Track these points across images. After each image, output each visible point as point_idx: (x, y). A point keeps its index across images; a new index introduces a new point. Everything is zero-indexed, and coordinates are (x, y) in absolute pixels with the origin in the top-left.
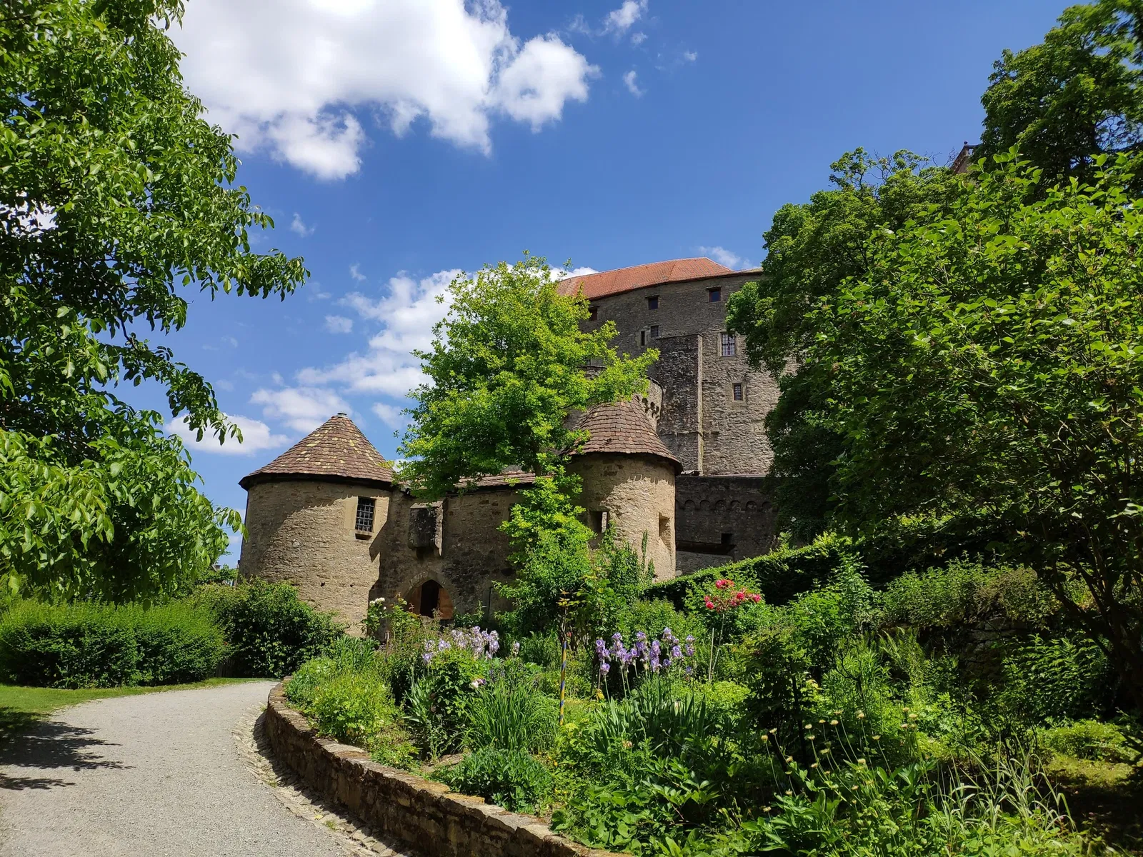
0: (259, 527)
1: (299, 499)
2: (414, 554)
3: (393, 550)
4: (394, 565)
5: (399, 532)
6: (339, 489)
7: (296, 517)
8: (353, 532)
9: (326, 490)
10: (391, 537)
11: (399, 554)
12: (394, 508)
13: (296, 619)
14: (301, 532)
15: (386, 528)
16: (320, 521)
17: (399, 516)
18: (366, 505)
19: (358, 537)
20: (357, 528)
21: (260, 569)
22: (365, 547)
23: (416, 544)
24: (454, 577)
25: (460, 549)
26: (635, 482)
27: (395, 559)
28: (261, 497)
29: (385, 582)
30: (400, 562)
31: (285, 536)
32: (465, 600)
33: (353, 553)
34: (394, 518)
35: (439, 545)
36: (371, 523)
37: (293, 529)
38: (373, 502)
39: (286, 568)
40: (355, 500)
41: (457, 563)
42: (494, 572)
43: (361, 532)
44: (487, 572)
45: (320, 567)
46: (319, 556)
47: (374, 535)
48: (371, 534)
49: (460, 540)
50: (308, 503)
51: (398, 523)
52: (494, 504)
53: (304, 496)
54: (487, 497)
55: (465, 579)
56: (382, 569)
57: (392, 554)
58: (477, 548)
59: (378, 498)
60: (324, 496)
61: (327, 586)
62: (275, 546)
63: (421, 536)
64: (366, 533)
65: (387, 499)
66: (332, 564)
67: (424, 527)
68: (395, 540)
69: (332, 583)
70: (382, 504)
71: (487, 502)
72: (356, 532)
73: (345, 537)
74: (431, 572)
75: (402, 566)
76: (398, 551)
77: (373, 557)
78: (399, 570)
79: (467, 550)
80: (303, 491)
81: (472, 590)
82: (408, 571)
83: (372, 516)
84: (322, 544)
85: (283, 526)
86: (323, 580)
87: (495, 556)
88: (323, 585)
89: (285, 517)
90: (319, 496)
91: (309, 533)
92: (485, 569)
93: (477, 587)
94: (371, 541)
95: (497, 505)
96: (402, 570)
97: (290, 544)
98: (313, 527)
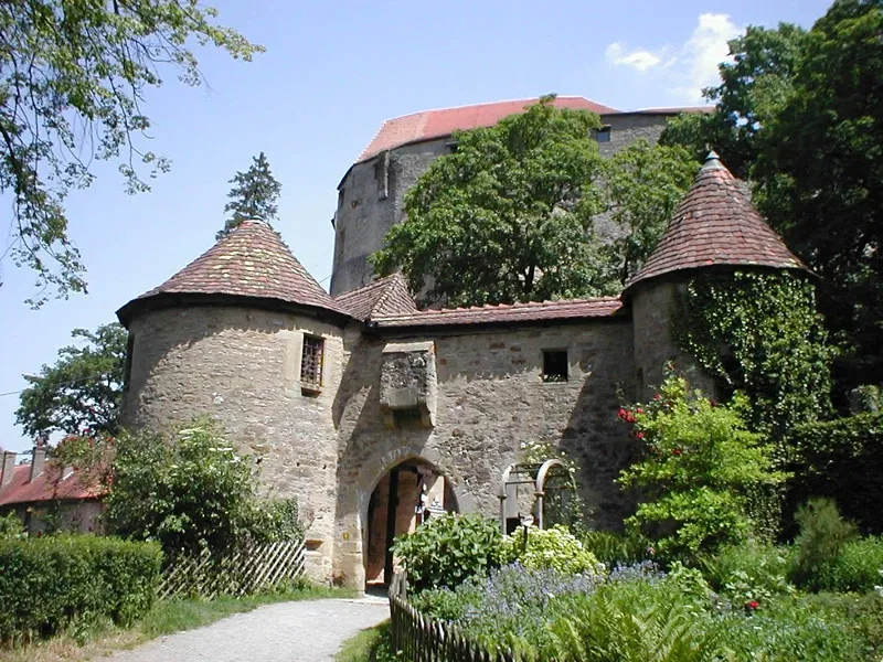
2: (390, 420)
6: (277, 320)
8: (299, 385)
9: (258, 320)
11: (359, 420)
14: (225, 381)
16: (253, 367)
18: (313, 345)
19: (306, 393)
20: (302, 380)
22: (313, 409)
24: (455, 455)
25: (462, 414)
27: (353, 427)
29: (339, 460)
31: (200, 387)
32: (476, 489)
33: (299, 417)
36: (320, 373)
37: (212, 377)
38: (321, 342)
40: (299, 336)
41: (459, 434)
43: (309, 386)
45: (254, 434)
46: (253, 419)
47: (324, 389)
48: (320, 389)
49: (461, 401)
50: (234, 339)
52: (513, 349)
54: (501, 338)
57: (348, 419)
59: (327, 336)
60: (258, 329)
61: (265, 463)
63: (402, 393)
64: (316, 388)
65: (340, 339)
66: (271, 431)
68: (353, 400)
69: (272, 460)
70: (333, 344)
71: (502, 346)
72: (302, 384)
73: (288, 391)
76: (356, 415)
79: (472, 416)
80: (227, 322)
82: (376, 446)
83: (321, 362)
84: (257, 402)
85: (197, 373)
86: (260, 455)
88: (259, 461)
91: (237, 383)
95: (520, 350)
96: (366, 444)
97: (209, 398)
98: (243, 375)
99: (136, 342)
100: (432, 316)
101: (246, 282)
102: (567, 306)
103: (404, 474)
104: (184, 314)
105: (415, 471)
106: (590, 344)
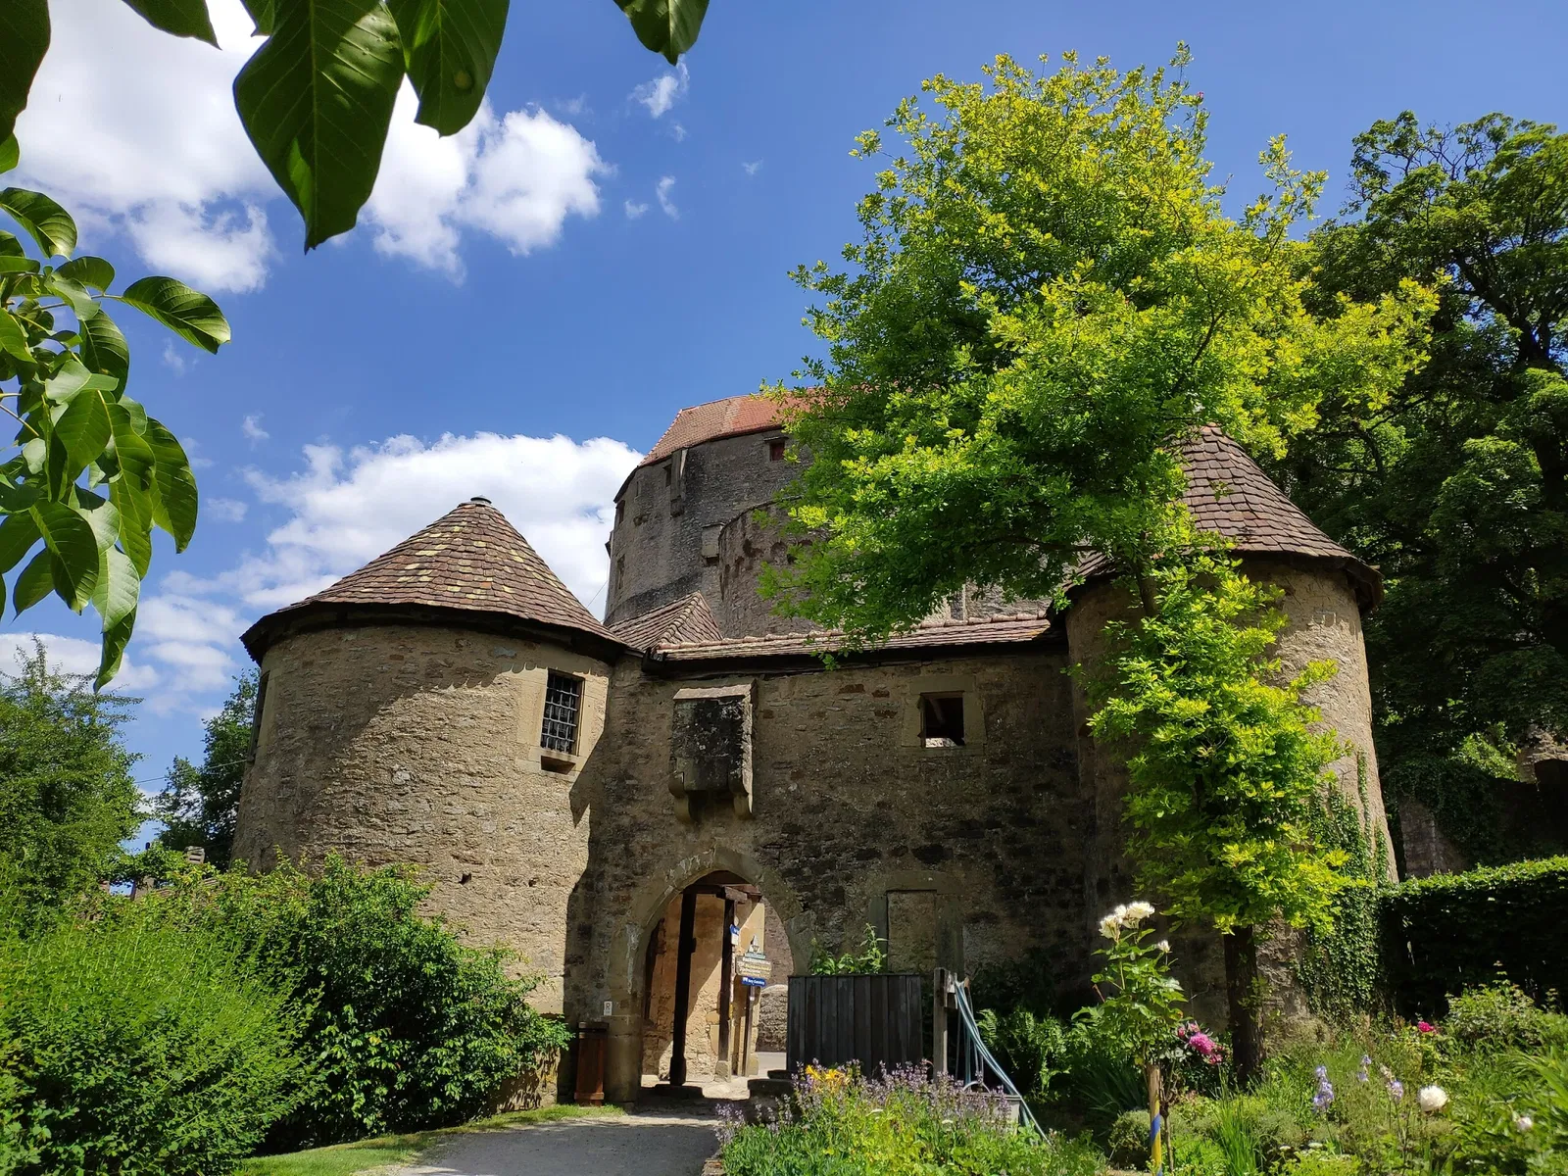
0: (301, 734)
1: (411, 667)
2: (683, 807)
3: (619, 798)
4: (625, 835)
5: (635, 757)
6: (506, 649)
7: (403, 714)
8: (537, 752)
9: (475, 650)
10: (613, 769)
11: (635, 810)
12: (621, 703)
13: (430, 968)
14: (415, 746)
15: (603, 746)
16: (462, 722)
17: (633, 721)
18: (563, 690)
19: (548, 765)
20: (543, 744)
21: (303, 838)
22: (560, 790)
23: (690, 783)
24: (788, 863)
25: (797, 798)
26: (1325, 631)
27: (626, 821)
28: (306, 664)
29: (601, 876)
30: (640, 827)
31: (371, 756)
32: (822, 922)
33: (536, 803)
34: (620, 725)
35: (748, 786)
36: (573, 732)
37: (393, 739)
38: (576, 684)
39: (377, 837)
40: (541, 675)
41: (793, 830)
42: (895, 853)
43: (554, 754)
44: (877, 854)
45: (460, 835)
46: (459, 809)
47: (580, 760)
48: (574, 759)
49: (796, 776)
50: (433, 678)
51: (629, 736)
52: (878, 694)
53: (424, 660)
54: (858, 678)
55: (818, 869)
56: (593, 842)
57: (618, 808)
58: (841, 795)
59: (588, 677)
60: (473, 663)
61: (476, 882)
62: (345, 781)
63: (703, 764)
64: (564, 756)
65: (605, 680)
66: (488, 827)
67: (712, 742)
68: (625, 776)
69: (487, 877)
70: (595, 688)
71: (860, 689)
72: (543, 752)
73: (519, 763)
74: (722, 851)
75: (646, 838)
76: (631, 800)
77: (577, 814)
78: (635, 847)
79: (814, 800)
80: (423, 650)
81: (839, 897)
82: (661, 851)
83: (575, 717)
84: (466, 779)
85: (367, 733)
86: (467, 868)
87: (894, 816)
88: (465, 879)
89: (372, 709)
90: (459, 663)
91: (435, 750)
92: (871, 844)
93: (851, 890)
94: (573, 776)
95: (887, 695)
96: (644, 848)
97: (386, 776)
98: (445, 736)
99: (271, 683)
100: (751, 646)
101: (457, 589)
102: (957, 629)
103: (704, 900)
104: (351, 637)
105: (721, 894)
106: (999, 686)
